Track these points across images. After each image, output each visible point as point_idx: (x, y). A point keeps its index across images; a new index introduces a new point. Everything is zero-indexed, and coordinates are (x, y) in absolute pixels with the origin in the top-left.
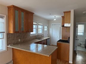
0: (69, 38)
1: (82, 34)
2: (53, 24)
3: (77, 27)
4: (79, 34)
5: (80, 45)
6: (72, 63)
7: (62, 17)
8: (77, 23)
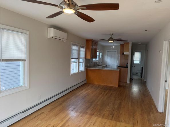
0: (128, 64)
1: (138, 62)
2: (108, 50)
3: (134, 55)
4: (135, 62)
5: (136, 74)
6: (129, 82)
7: (120, 45)
8: (134, 51)
